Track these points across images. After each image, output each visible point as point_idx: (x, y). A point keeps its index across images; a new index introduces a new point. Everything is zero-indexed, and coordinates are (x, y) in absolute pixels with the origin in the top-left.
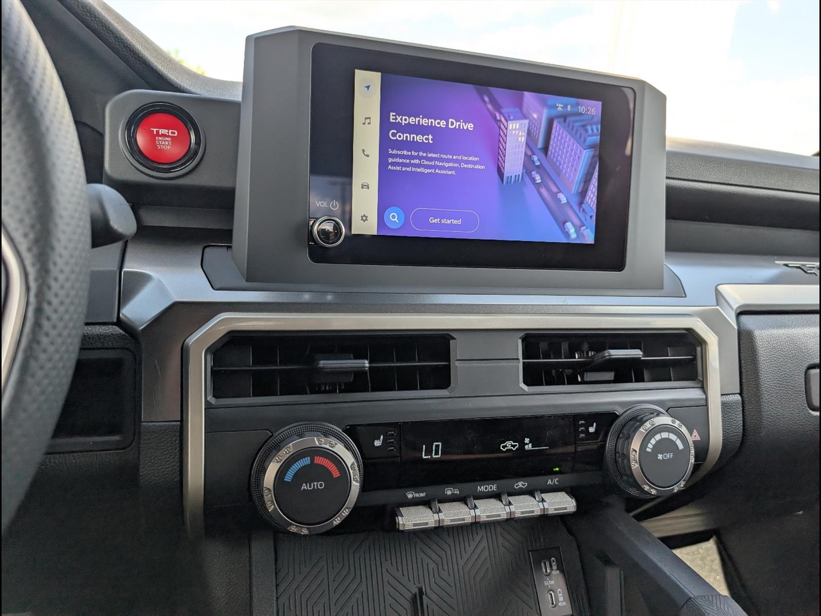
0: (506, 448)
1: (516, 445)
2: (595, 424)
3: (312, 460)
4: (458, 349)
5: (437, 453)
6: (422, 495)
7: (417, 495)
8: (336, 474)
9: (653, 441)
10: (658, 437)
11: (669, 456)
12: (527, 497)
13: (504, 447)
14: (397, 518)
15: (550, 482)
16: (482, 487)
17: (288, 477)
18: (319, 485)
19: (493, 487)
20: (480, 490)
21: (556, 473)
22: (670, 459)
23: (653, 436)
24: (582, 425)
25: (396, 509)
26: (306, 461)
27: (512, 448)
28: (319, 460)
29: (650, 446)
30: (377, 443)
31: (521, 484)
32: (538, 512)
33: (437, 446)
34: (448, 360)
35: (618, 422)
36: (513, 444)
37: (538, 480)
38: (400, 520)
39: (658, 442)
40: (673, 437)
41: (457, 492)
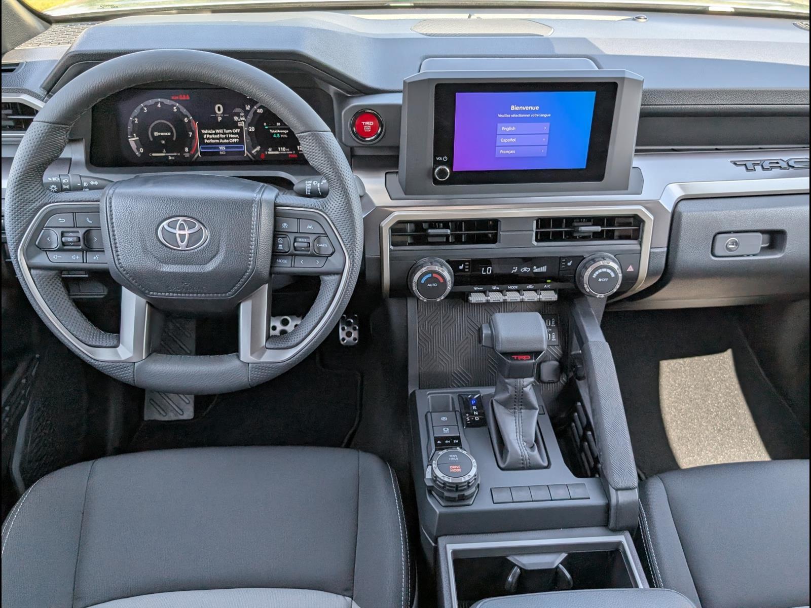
0: (523, 271)
1: (529, 270)
2: (571, 262)
3: (432, 275)
4: (502, 227)
5: (489, 272)
6: (481, 289)
7: (479, 289)
8: (442, 281)
9: (597, 273)
10: (600, 271)
11: (605, 280)
12: (533, 292)
15: (545, 286)
16: (510, 286)
17: (423, 281)
18: (435, 285)
19: (516, 287)
20: (509, 288)
21: (549, 283)
23: (597, 270)
24: (564, 262)
25: (469, 294)
26: (430, 275)
27: (527, 271)
28: (435, 275)
29: (595, 275)
30: (461, 267)
31: (530, 286)
32: (536, 299)
33: (489, 269)
34: (497, 230)
35: (584, 261)
36: (527, 269)
37: (539, 285)
38: (470, 298)
39: (600, 273)
40: (609, 271)
41: (498, 288)
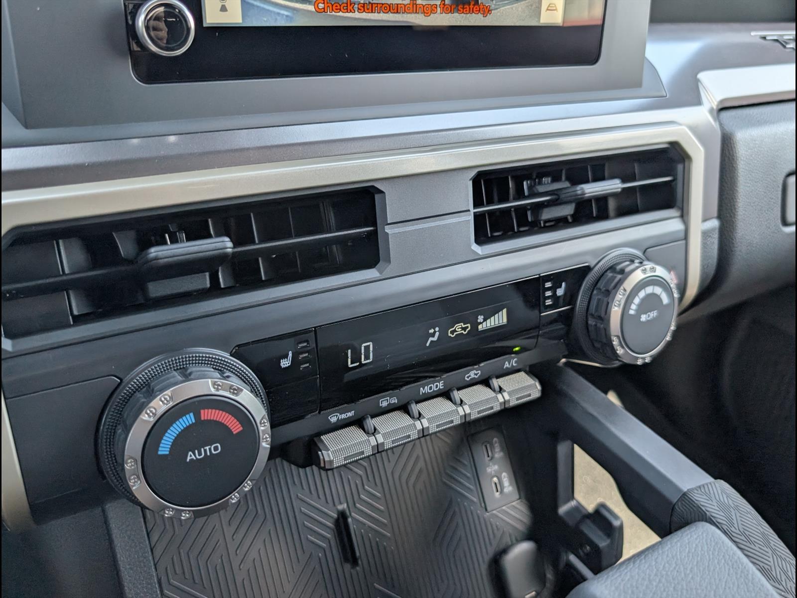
0: (455, 334)
1: (467, 327)
2: (564, 284)
5: (367, 358)
6: (350, 414)
7: (343, 416)
8: (237, 427)
9: (637, 300)
10: (642, 294)
11: (653, 314)
12: (481, 387)
13: (452, 332)
14: (320, 453)
15: (508, 364)
16: (426, 387)
17: (163, 448)
20: (424, 392)
21: (516, 353)
22: (654, 319)
23: (637, 294)
24: (549, 289)
25: (315, 439)
27: (463, 331)
29: (634, 307)
31: (473, 374)
33: (367, 348)
34: (374, 224)
35: (591, 277)
36: (463, 326)
37: (492, 366)
38: (325, 453)
39: (643, 300)
40: (658, 290)
41: (394, 401)
